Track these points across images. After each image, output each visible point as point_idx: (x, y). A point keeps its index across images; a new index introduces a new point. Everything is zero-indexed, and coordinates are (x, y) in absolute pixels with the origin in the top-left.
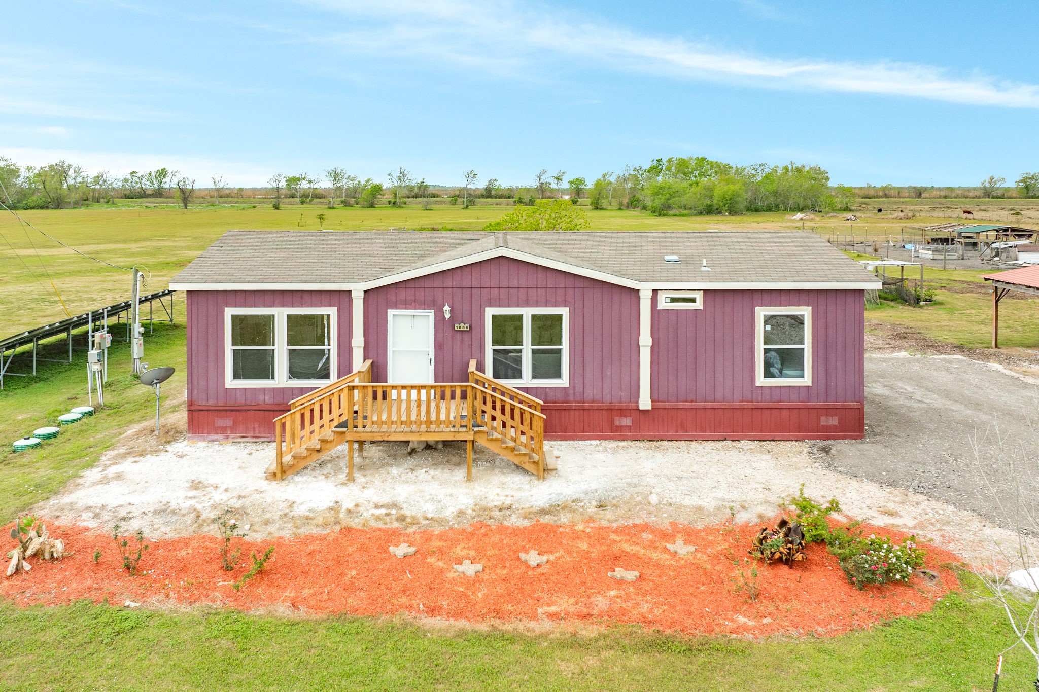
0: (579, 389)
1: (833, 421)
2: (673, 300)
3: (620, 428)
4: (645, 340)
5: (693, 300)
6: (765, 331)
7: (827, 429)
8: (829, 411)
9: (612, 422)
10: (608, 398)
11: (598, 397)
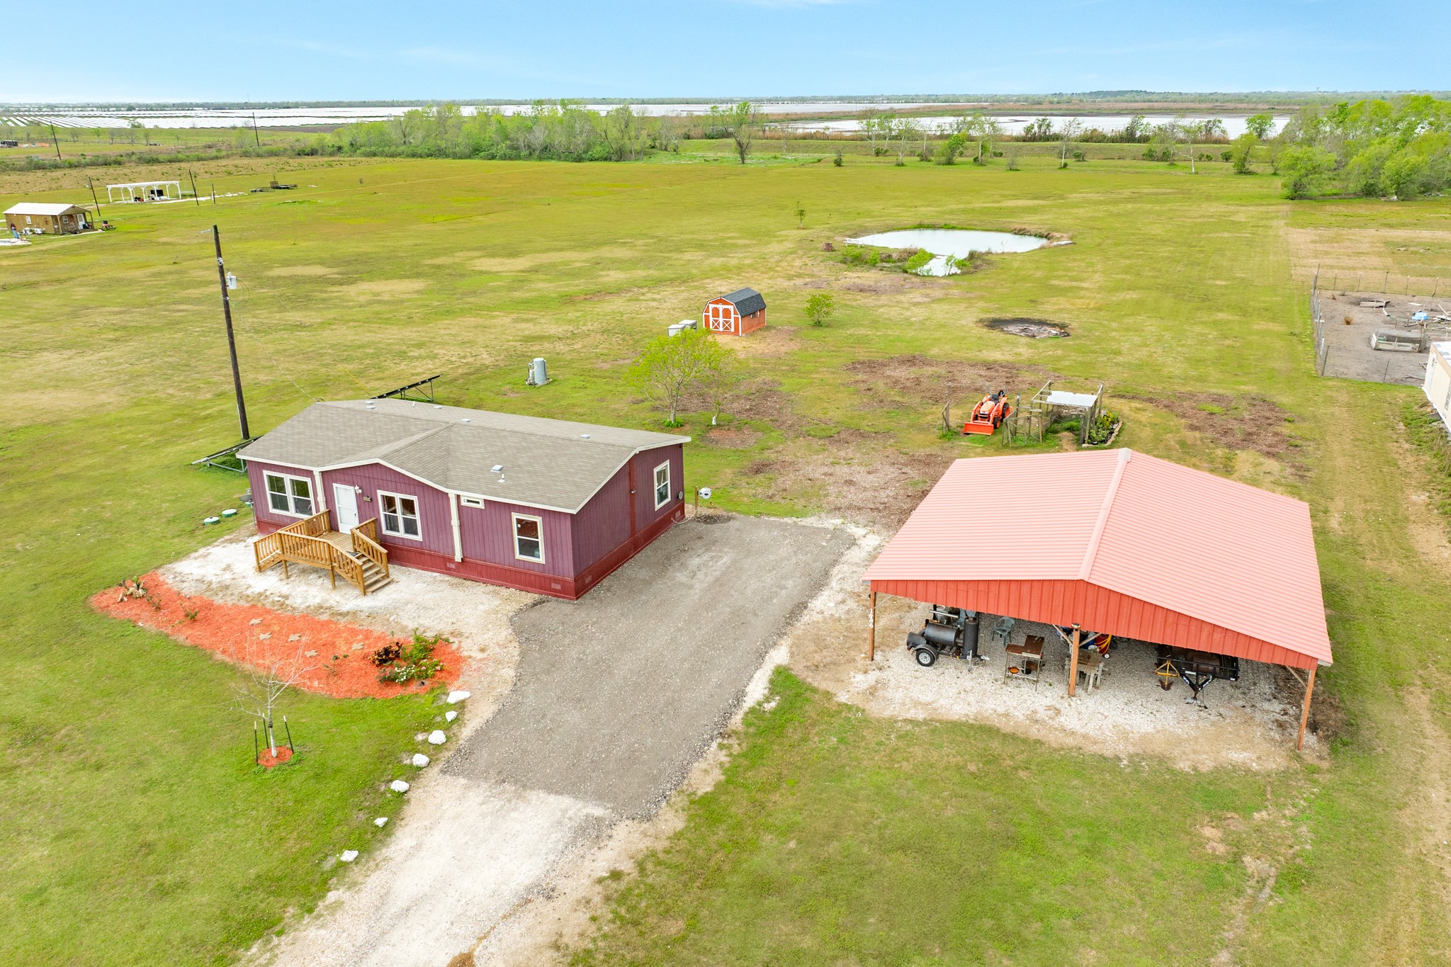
0: (428, 544)
1: (558, 587)
2: (468, 501)
3: (450, 569)
4: (455, 522)
5: (478, 503)
6: (518, 528)
7: (555, 590)
8: (556, 581)
9: (446, 565)
10: (442, 551)
11: (437, 550)
